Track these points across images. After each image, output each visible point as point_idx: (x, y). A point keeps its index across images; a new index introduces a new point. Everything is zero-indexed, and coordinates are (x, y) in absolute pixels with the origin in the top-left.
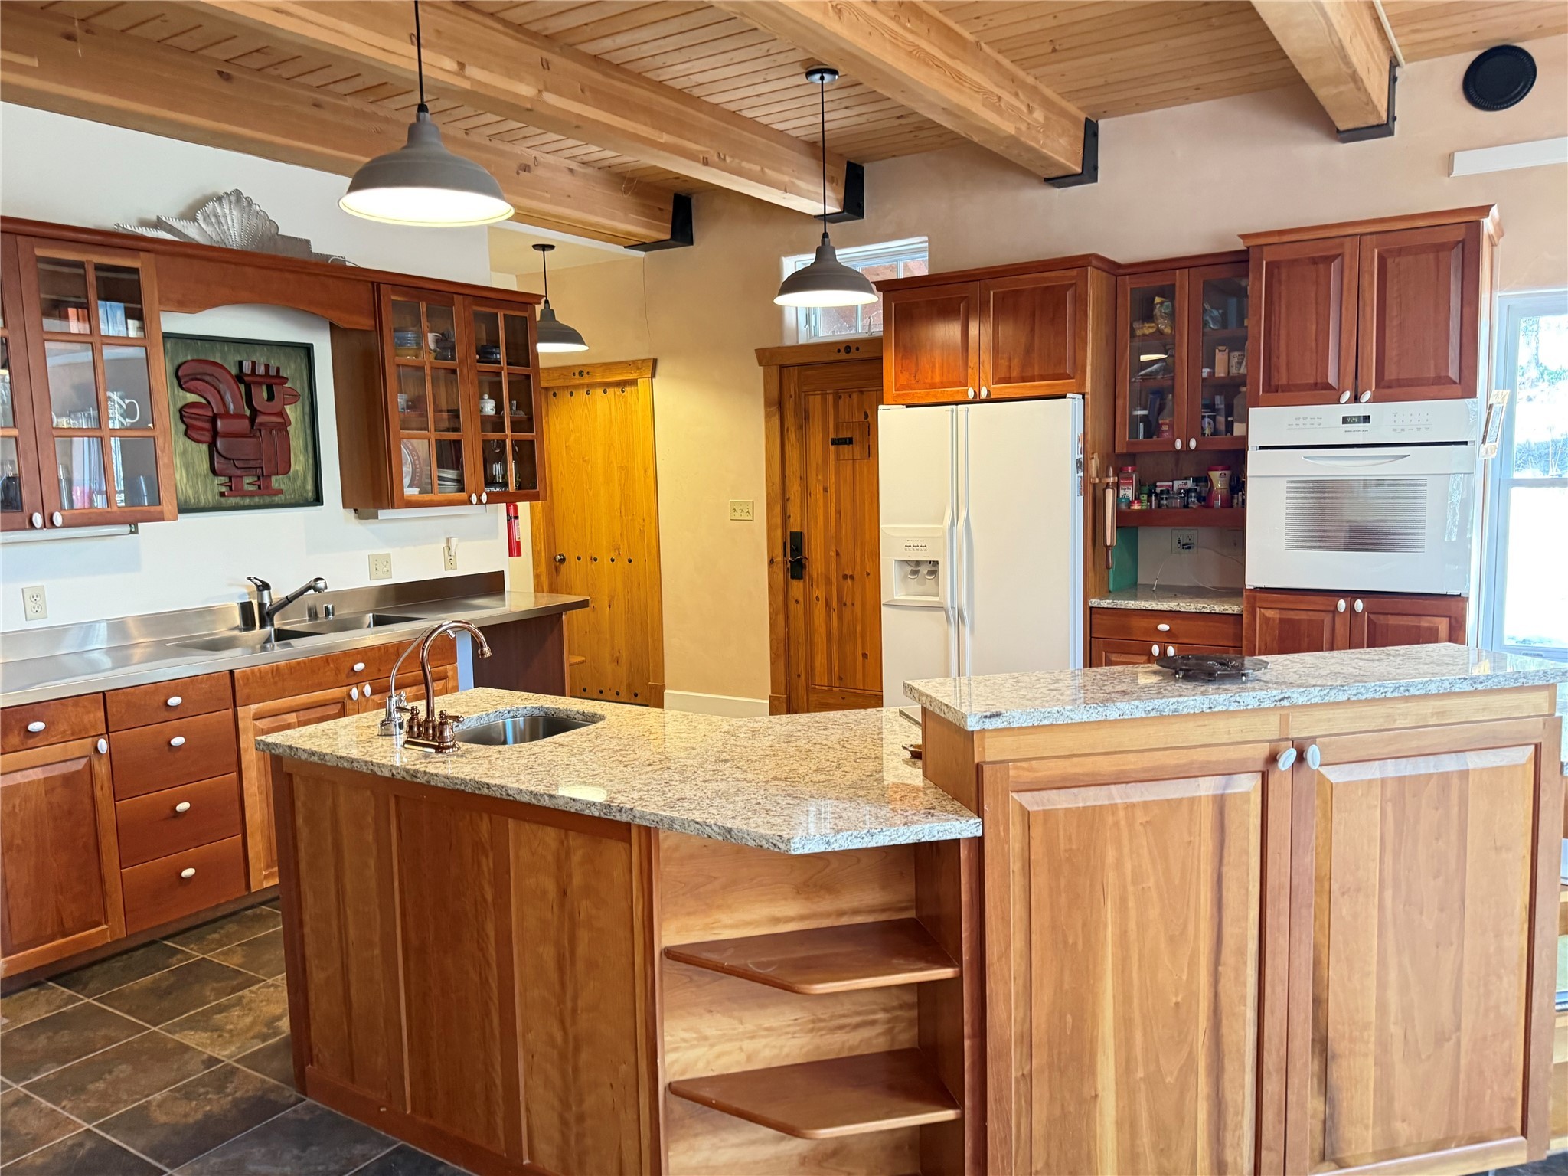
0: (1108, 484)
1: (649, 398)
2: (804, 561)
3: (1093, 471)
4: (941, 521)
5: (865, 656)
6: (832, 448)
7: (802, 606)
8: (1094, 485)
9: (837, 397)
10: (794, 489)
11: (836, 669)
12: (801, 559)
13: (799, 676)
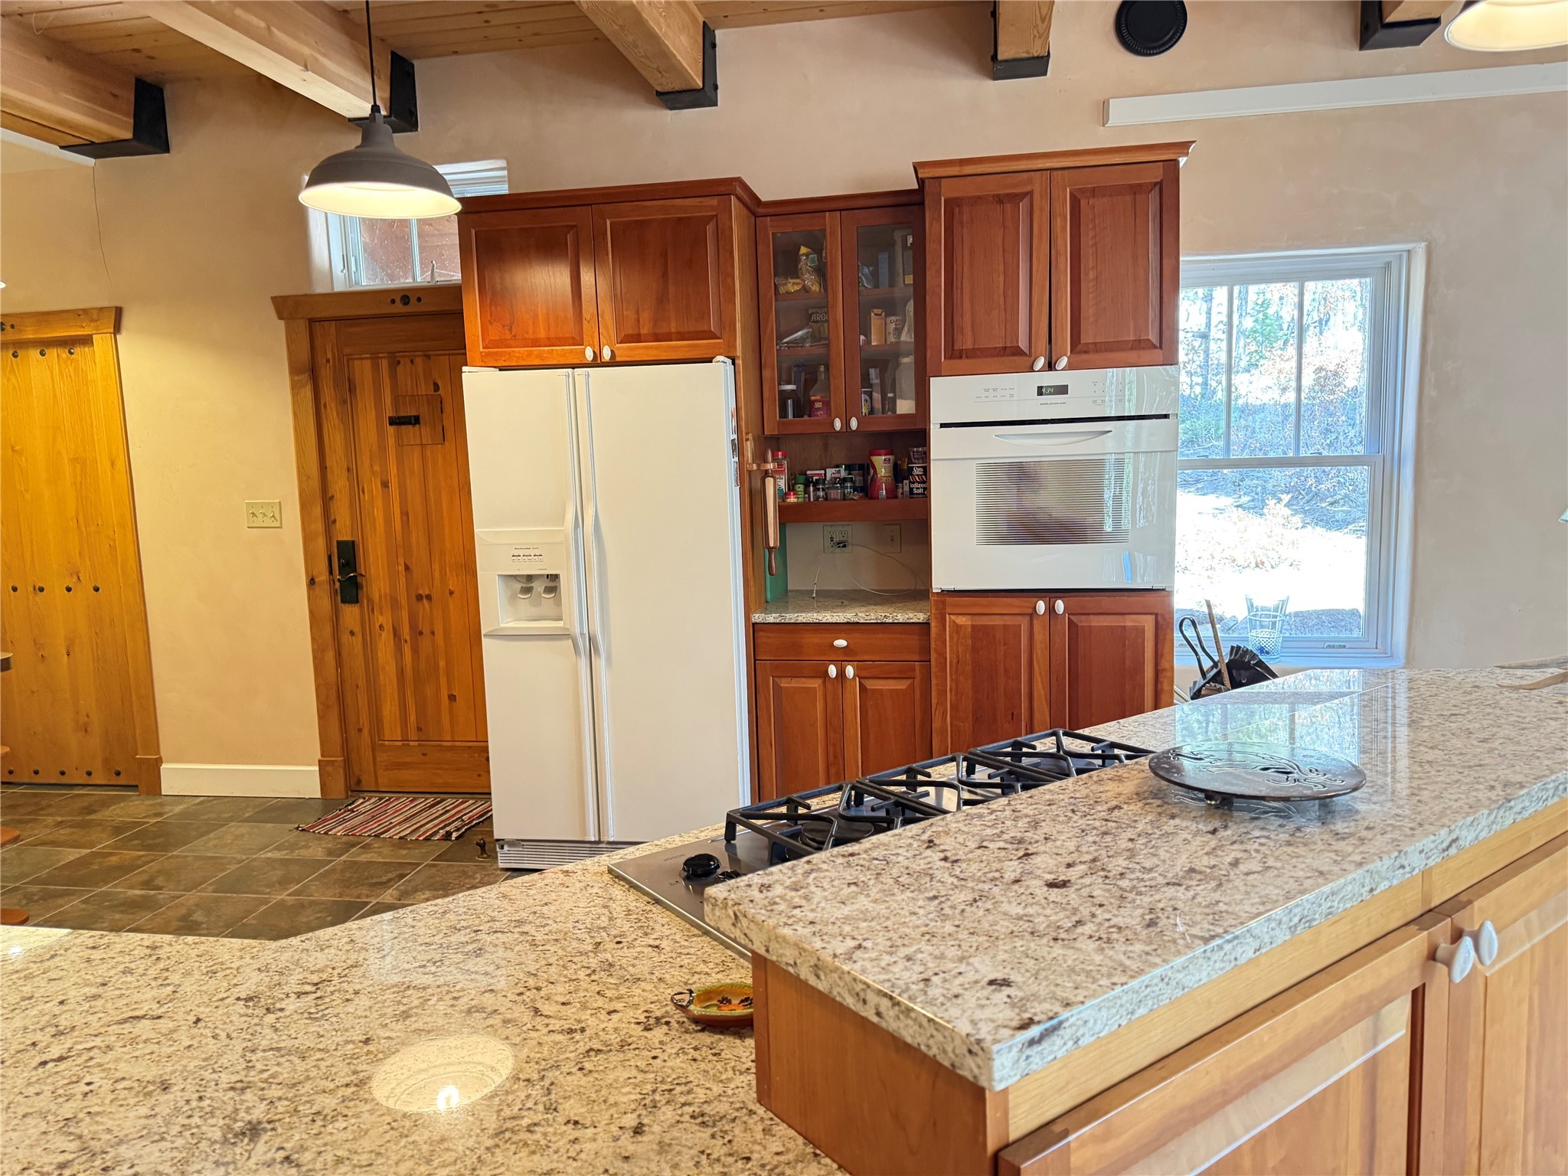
0: (767, 471)
1: (112, 362)
2: (359, 579)
3: (749, 454)
4: (561, 520)
5: (452, 698)
6: (391, 429)
7: (360, 638)
8: (750, 472)
9: (395, 363)
10: (339, 484)
11: (413, 718)
12: (355, 577)
13: (360, 730)
